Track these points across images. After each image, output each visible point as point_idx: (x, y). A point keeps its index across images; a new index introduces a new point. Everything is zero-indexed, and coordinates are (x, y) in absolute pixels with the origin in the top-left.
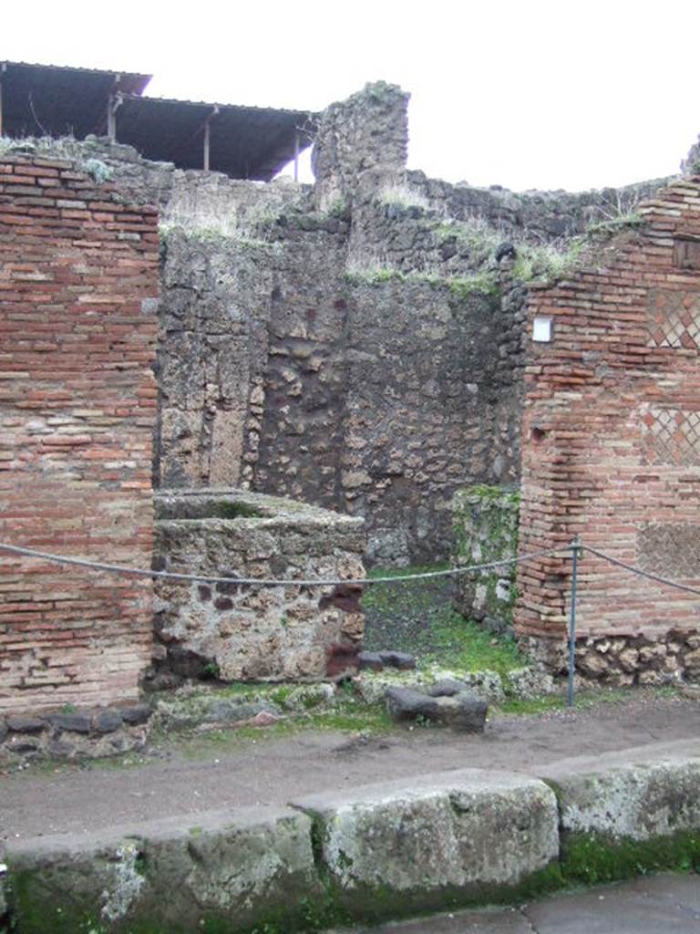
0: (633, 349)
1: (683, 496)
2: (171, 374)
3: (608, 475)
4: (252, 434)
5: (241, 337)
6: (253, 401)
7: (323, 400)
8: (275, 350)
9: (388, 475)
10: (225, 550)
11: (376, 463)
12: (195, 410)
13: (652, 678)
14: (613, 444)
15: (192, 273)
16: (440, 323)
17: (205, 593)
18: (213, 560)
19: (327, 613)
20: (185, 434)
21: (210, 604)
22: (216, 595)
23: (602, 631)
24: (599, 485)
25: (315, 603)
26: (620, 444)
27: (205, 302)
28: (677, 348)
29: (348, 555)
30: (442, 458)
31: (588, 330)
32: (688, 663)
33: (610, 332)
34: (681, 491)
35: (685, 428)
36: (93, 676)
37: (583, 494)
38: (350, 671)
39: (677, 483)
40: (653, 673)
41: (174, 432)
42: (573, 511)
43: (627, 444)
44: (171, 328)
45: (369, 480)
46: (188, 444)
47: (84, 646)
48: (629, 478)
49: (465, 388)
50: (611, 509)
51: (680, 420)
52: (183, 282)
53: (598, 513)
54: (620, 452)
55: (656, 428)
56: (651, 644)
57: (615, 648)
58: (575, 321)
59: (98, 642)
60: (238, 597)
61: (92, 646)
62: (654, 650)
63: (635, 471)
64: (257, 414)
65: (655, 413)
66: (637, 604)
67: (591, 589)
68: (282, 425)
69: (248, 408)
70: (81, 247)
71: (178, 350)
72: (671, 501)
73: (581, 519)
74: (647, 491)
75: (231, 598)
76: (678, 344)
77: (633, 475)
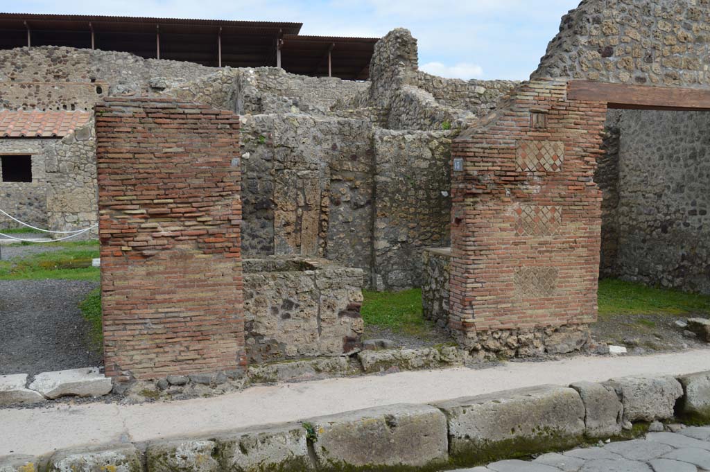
0: (508, 174)
1: (540, 252)
2: (278, 192)
3: (496, 242)
4: (323, 223)
5: (315, 171)
6: (323, 205)
7: (362, 203)
8: (335, 177)
9: (399, 242)
10: (285, 288)
11: (392, 236)
12: (292, 211)
13: (526, 352)
14: (499, 225)
15: (288, 139)
16: (425, 159)
17: (275, 310)
18: (280, 293)
19: (343, 320)
20: (287, 224)
21: (278, 316)
22: (282, 312)
23: (496, 326)
24: (491, 247)
25: (336, 314)
26: (502, 225)
27: (294, 154)
28: (533, 172)
29: (354, 288)
30: (428, 232)
31: (482, 164)
32: (546, 344)
33: (495, 164)
34: (539, 249)
35: (541, 214)
36: (213, 355)
37: (482, 253)
38: (356, 350)
39: (537, 245)
40: (527, 349)
41: (281, 223)
42: (476, 262)
43: (507, 225)
44: (278, 168)
45: (388, 245)
46: (289, 229)
47: (209, 340)
48: (508, 243)
49: (441, 194)
50: (500, 261)
51: (537, 211)
52: (283, 143)
53: (491, 263)
54: (503, 230)
55: (524, 215)
56: (525, 333)
57: (503, 335)
58: (475, 159)
59: (215, 337)
60: (293, 312)
61: (212, 340)
62: (527, 337)
63: (512, 239)
64: (325, 212)
65: (523, 208)
66: (516, 312)
67: (488, 304)
68: (340, 217)
69: (321, 209)
70: (198, 133)
71: (281, 179)
72: (532, 255)
73: (481, 266)
74: (519, 250)
75: (290, 312)
76: (535, 169)
77: (511, 242)
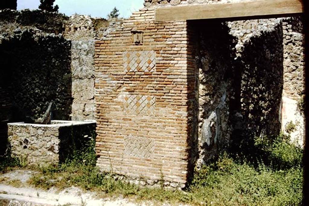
1: (141, 127)
3: (113, 117)
17: (21, 143)
21: (22, 146)
22: (24, 145)
24: (110, 121)
25: (47, 150)
26: (116, 107)
28: (135, 72)
33: (111, 68)
34: (140, 125)
35: (141, 101)
39: (139, 122)
48: (120, 119)
50: (115, 129)
51: (138, 99)
53: (110, 131)
54: (117, 110)
55: (129, 101)
60: (28, 145)
65: (129, 96)
66: (126, 165)
72: (136, 128)
73: (104, 132)
74: (127, 125)
75: (26, 145)
76: (136, 70)
77: (122, 118)
